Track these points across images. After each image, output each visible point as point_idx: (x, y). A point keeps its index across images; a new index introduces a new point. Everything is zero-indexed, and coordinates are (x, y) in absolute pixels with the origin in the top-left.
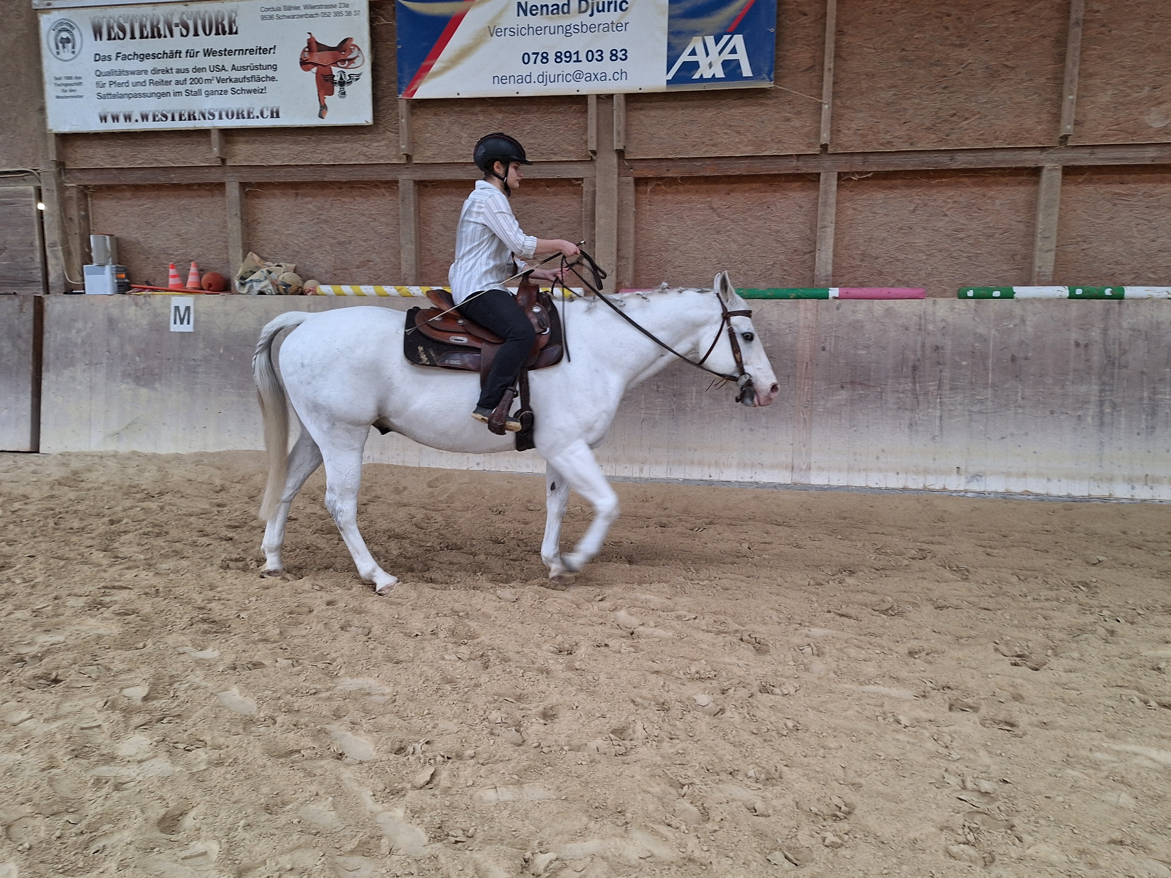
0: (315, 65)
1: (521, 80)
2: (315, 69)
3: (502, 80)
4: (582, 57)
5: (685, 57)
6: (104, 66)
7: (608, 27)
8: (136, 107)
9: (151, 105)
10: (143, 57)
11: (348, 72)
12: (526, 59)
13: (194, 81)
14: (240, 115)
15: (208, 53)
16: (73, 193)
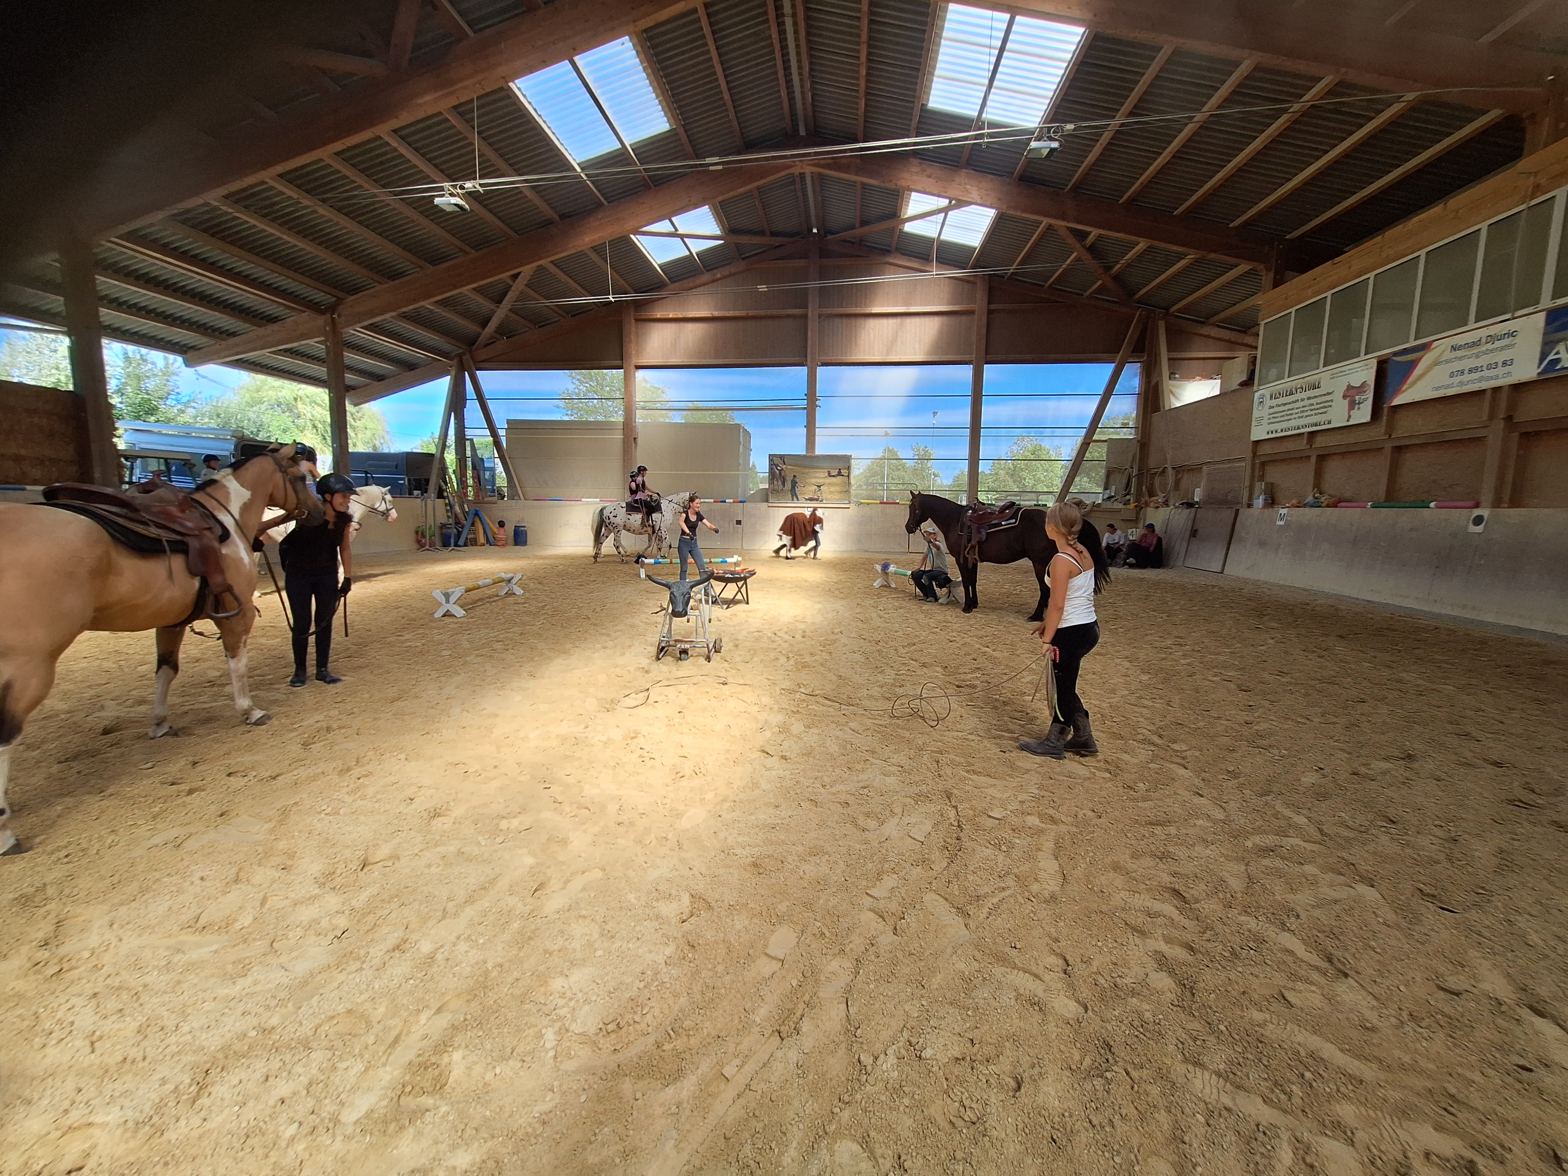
0: (1349, 396)
1: (1448, 387)
2: (1348, 399)
3: (1437, 389)
4: (1484, 368)
5: (1551, 357)
6: (1272, 411)
7: (1502, 348)
8: (1279, 427)
9: (1284, 425)
10: (1285, 404)
11: (1363, 398)
12: (1452, 375)
13: (1302, 412)
14: (1316, 425)
15: (1309, 398)
16: (1258, 466)
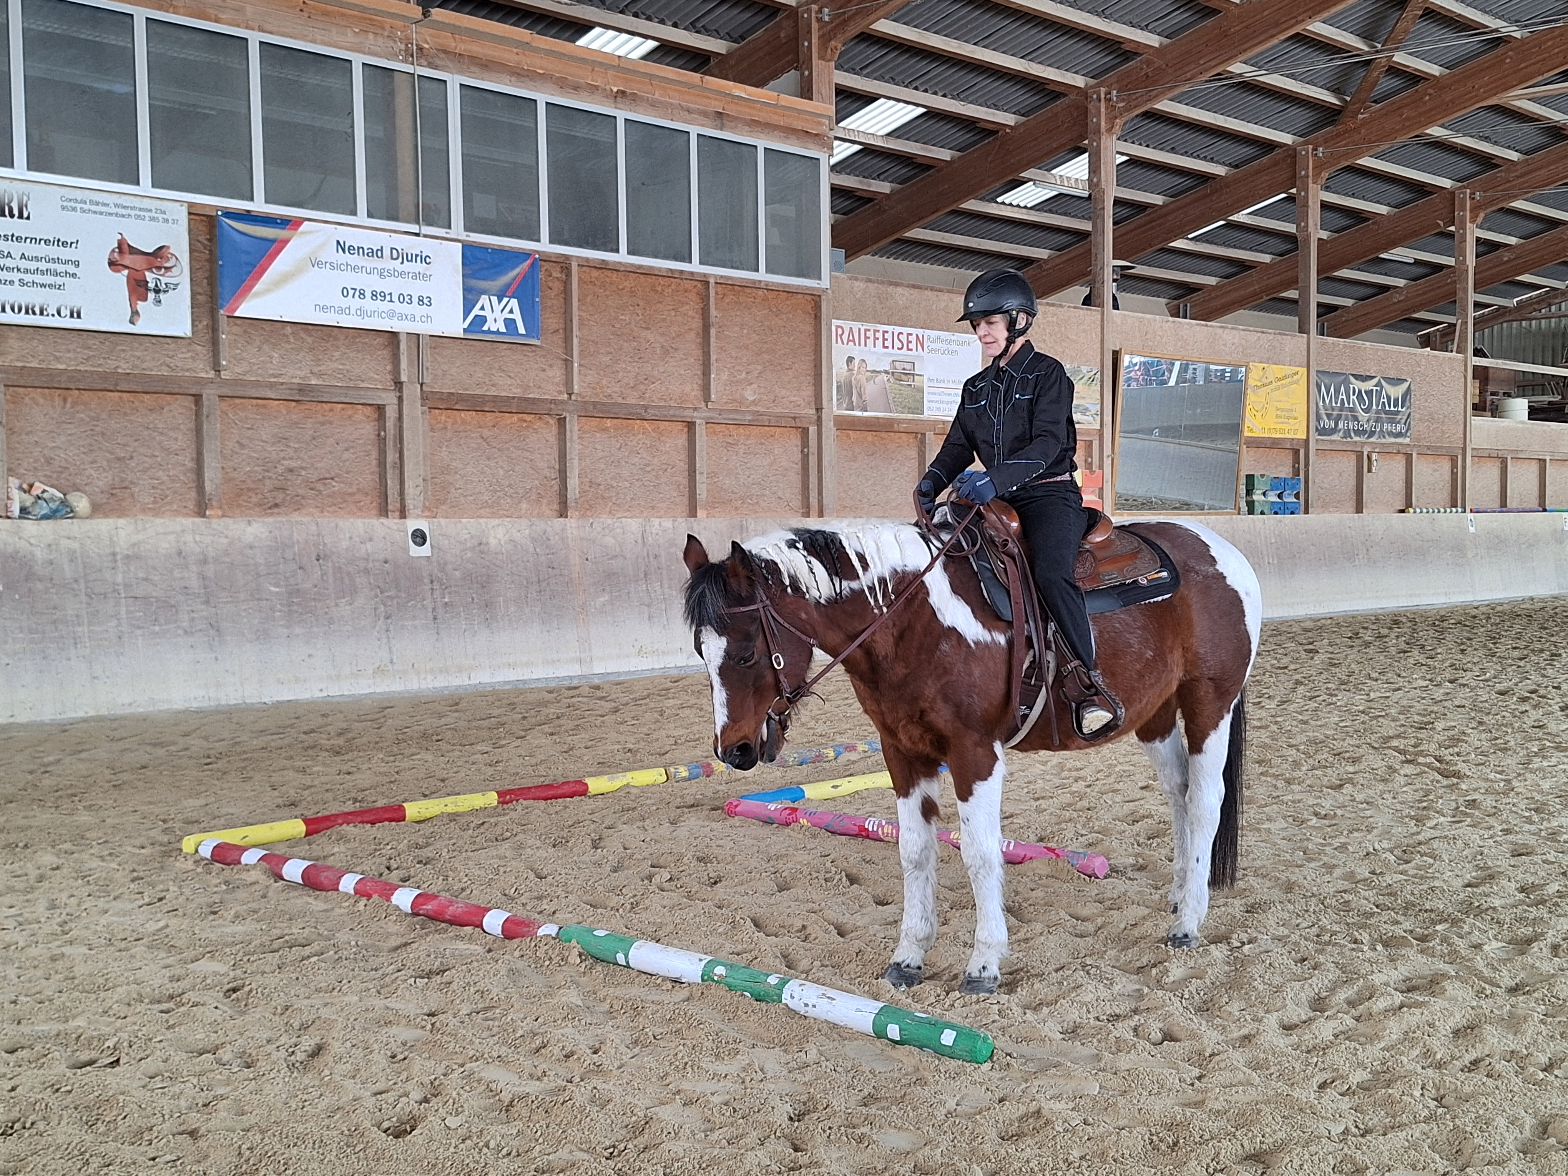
0: (126, 267)
1: (341, 311)
2: (126, 272)
3: (324, 308)
4: (395, 298)
5: (476, 311)
7: (416, 276)
11: (164, 280)
12: (345, 293)
